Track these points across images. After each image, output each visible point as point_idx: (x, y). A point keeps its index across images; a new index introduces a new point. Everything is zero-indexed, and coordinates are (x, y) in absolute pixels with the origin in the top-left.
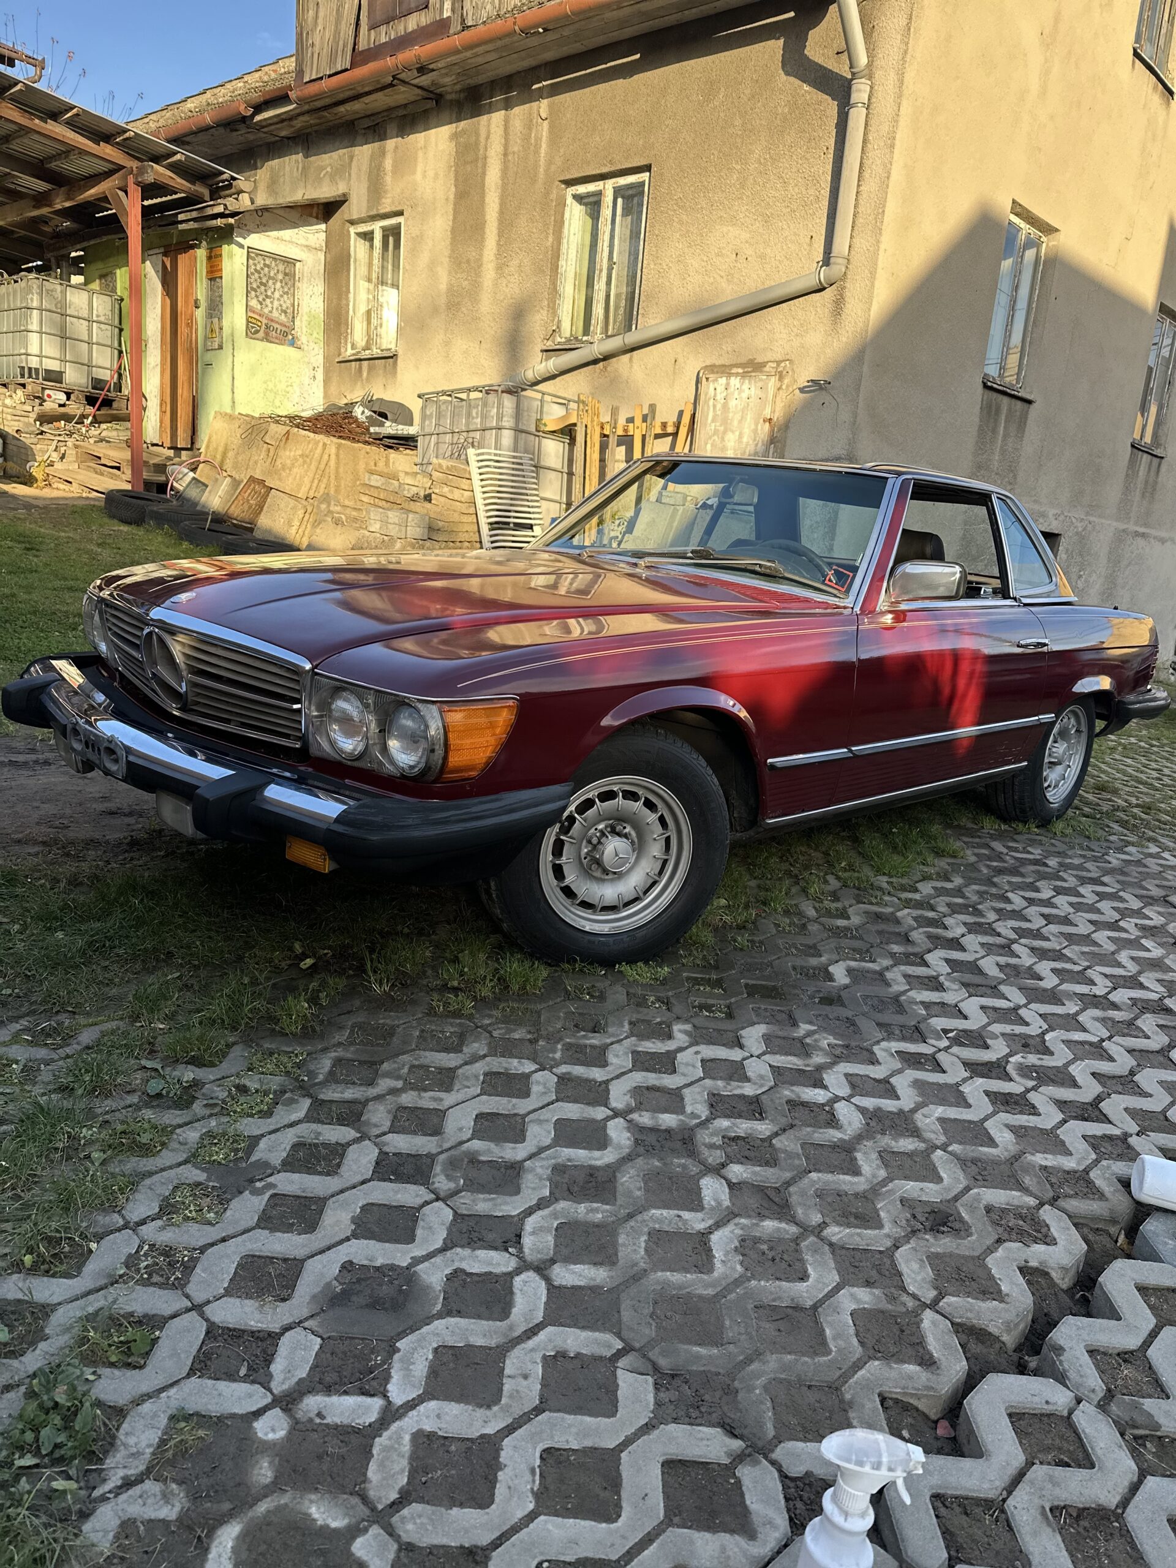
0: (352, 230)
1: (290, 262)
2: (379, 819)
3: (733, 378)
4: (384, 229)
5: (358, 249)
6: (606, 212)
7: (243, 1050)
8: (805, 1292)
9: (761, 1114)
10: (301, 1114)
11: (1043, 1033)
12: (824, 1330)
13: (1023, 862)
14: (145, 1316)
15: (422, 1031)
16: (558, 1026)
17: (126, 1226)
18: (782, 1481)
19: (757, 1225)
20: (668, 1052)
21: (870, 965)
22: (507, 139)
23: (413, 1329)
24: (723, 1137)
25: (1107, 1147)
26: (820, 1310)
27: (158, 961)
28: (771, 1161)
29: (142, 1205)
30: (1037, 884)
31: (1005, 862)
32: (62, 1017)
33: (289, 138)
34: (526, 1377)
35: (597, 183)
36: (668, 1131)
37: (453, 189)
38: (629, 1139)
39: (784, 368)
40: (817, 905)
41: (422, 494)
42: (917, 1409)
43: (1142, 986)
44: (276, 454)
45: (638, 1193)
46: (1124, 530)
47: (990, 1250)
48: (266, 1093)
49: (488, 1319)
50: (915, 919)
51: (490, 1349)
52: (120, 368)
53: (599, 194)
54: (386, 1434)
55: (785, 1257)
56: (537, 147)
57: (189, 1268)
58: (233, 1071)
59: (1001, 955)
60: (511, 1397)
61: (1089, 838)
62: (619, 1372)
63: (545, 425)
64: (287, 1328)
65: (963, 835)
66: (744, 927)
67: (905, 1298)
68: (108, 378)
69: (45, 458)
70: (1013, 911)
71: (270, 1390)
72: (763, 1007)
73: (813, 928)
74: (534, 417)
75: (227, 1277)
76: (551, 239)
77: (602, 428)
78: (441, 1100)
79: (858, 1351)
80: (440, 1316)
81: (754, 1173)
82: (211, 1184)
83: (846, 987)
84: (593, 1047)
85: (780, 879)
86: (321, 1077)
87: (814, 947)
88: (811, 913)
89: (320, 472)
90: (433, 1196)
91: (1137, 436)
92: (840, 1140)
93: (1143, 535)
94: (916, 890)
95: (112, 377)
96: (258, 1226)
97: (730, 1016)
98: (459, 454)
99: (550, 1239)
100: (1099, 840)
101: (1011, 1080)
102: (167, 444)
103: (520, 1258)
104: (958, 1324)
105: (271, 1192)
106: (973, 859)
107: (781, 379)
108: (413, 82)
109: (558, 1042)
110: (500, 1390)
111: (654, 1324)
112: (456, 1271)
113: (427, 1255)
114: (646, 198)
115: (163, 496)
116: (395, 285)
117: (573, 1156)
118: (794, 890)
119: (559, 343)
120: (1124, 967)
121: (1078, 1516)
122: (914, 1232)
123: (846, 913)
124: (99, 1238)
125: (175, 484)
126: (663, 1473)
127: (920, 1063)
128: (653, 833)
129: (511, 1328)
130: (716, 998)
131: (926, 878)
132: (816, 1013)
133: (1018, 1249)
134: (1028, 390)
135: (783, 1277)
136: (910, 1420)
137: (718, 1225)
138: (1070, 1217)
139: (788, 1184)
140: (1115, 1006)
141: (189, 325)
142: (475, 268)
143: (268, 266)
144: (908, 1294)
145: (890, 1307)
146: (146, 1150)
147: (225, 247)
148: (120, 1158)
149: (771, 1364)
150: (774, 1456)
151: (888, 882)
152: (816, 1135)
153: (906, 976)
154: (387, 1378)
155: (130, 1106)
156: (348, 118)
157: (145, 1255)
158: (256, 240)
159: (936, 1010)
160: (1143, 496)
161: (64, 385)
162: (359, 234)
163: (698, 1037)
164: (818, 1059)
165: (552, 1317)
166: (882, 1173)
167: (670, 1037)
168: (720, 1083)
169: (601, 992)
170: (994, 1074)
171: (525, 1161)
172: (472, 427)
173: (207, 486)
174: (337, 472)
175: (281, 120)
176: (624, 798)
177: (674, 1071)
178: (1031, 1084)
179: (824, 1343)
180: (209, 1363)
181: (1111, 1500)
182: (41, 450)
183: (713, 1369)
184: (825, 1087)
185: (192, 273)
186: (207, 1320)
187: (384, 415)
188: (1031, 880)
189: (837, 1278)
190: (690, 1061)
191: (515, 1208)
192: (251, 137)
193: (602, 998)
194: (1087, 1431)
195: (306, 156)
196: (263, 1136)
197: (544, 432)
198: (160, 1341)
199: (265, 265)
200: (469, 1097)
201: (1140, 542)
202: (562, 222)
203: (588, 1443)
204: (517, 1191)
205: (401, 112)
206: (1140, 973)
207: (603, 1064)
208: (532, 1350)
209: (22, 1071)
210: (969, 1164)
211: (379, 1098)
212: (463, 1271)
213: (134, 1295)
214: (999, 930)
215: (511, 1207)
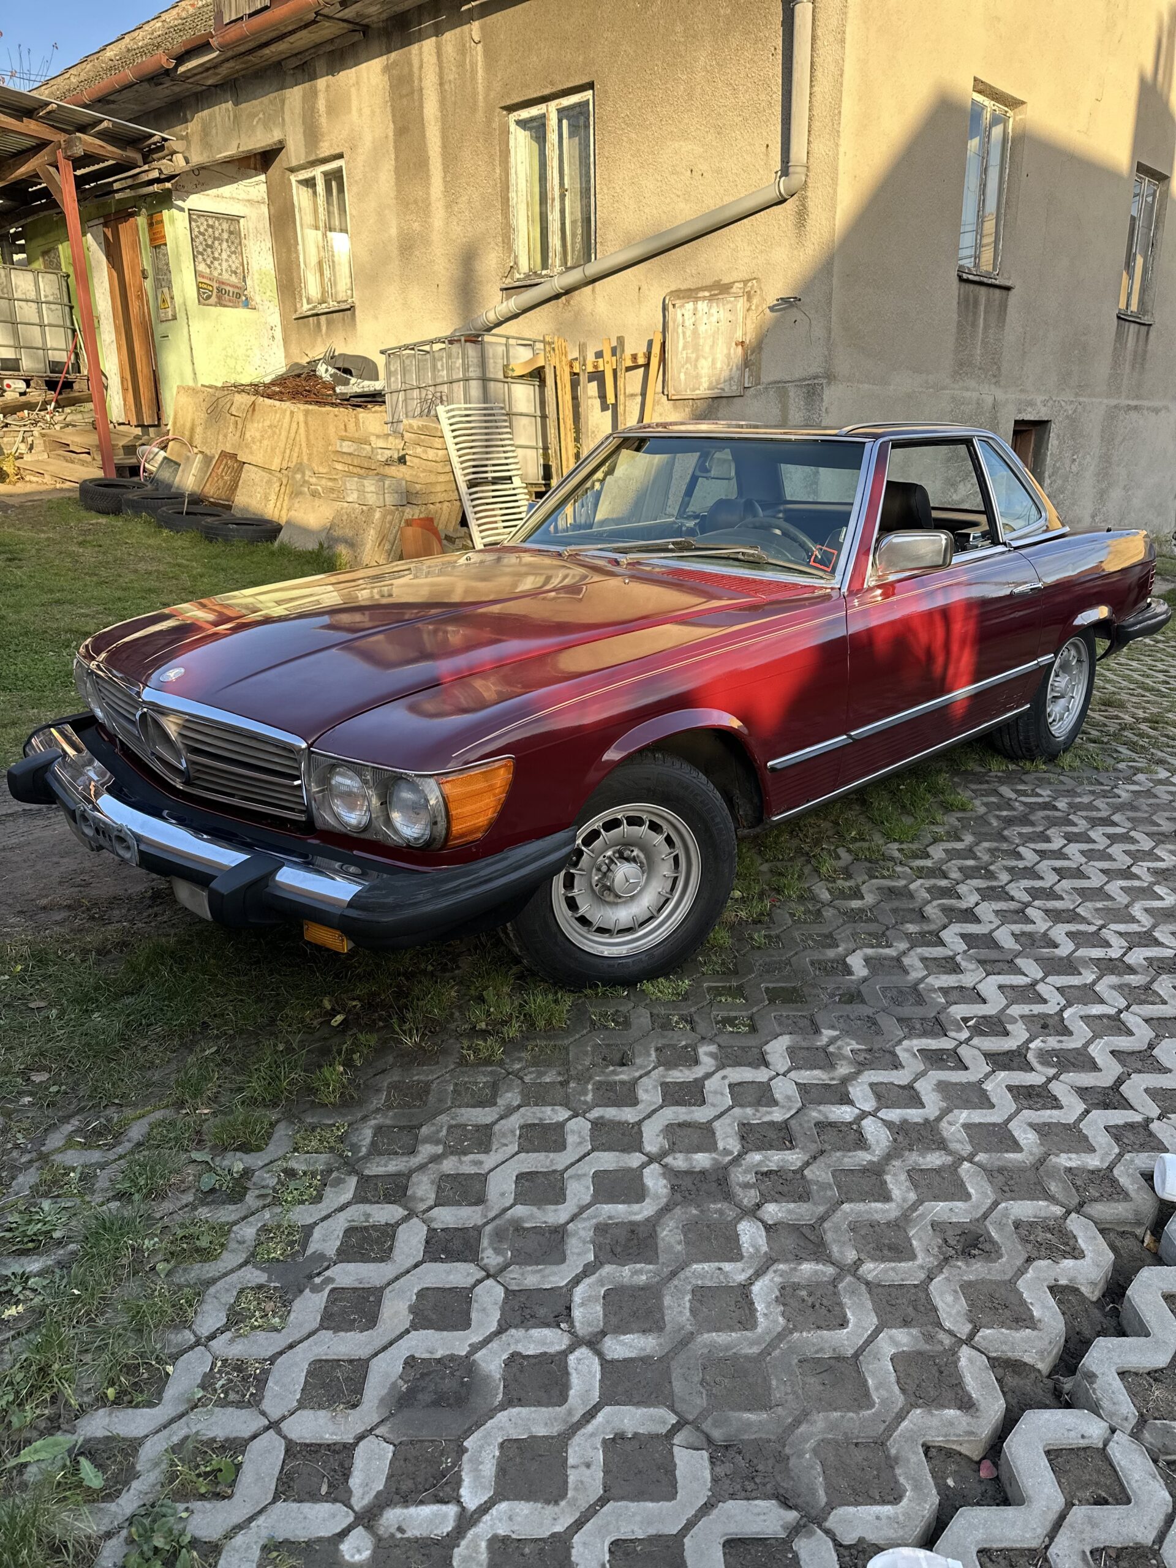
0: (293, 178)
1: (234, 219)
2: (390, 900)
3: (700, 303)
4: (325, 174)
5: (301, 197)
6: (552, 137)
7: (286, 1128)
8: (846, 1339)
9: (791, 1142)
10: (348, 1196)
11: (1062, 1011)
12: (866, 1381)
13: (1032, 808)
14: (227, 1440)
15: (456, 1084)
16: (587, 1063)
17: (197, 1343)
18: (837, 1551)
19: (795, 1269)
20: (696, 1080)
21: (887, 951)
22: (441, 67)
23: (479, 1425)
24: (756, 1173)
25: (1129, 1137)
26: (861, 1358)
27: (194, 1033)
28: (803, 1196)
29: (210, 1318)
30: (1048, 832)
31: (1014, 809)
32: (111, 1112)
33: (216, 86)
34: (588, 1466)
35: (540, 106)
36: (703, 1172)
37: (392, 126)
38: (665, 1186)
39: (752, 287)
40: (830, 885)
41: (396, 456)
42: (960, 1454)
43: (1158, 943)
44: (244, 426)
45: (679, 1248)
46: (1115, 407)
47: (1021, 1272)
48: (313, 1175)
49: (547, 1405)
50: (928, 890)
51: (553, 1438)
52: (76, 347)
53: (543, 117)
54: (463, 1543)
55: (825, 1302)
56: (474, 72)
57: (262, 1381)
58: (280, 1153)
59: (1015, 922)
60: (576, 1489)
61: (1097, 768)
62: (676, 1449)
63: (513, 370)
64: (361, 1438)
65: (971, 782)
66: (760, 921)
67: (942, 1336)
68: (65, 360)
69: (14, 451)
70: (1025, 868)
71: (351, 1507)
72: (785, 1014)
73: (828, 913)
74: (500, 363)
75: (299, 1387)
76: (498, 171)
77: (571, 367)
78: (481, 1163)
79: (900, 1400)
80: (503, 1407)
81: (789, 1211)
82: (272, 1285)
83: (865, 980)
84: (623, 1083)
85: (791, 859)
86: (364, 1150)
87: (830, 936)
88: (825, 896)
89: (291, 442)
90: (484, 1273)
91: (1122, 305)
92: (871, 1162)
93: (1136, 408)
94: (928, 856)
95: (69, 359)
96: (322, 1327)
97: (753, 1029)
98: (428, 411)
99: (598, 1309)
100: (1107, 770)
101: (1032, 1069)
102: (134, 422)
103: (572, 1334)
104: (994, 1358)
105: (331, 1286)
106: (982, 810)
107: (749, 299)
108: (337, 16)
109: (588, 1082)
110: (566, 1482)
111: (704, 1392)
112: (512, 1355)
113: (484, 1340)
114: (592, 118)
115: (135, 479)
116: (344, 230)
117: (613, 1213)
118: (807, 870)
119: (519, 280)
120: (1139, 922)
121: (1118, 1557)
122: (946, 1260)
123: (859, 891)
124: (174, 1358)
125: (147, 465)
126: (725, 1554)
127: (942, 1059)
128: (660, 853)
129: (570, 1413)
130: (737, 1009)
131: (935, 841)
132: (837, 1014)
133: (1048, 1267)
134: (1006, 275)
135: (823, 1324)
136: (953, 1467)
137: (758, 1274)
138: (1095, 1223)
139: (823, 1219)
140: (1131, 970)
141: (140, 298)
142: (424, 208)
143: (212, 227)
144: (944, 1330)
145: (928, 1347)
146: (206, 1255)
147: (165, 213)
148: (183, 1266)
149: (818, 1426)
150: (827, 1524)
151: (900, 850)
152: (846, 1160)
153: (923, 959)
154: (459, 1483)
155: (186, 1206)
156: (275, 59)
157: (219, 1372)
158: (197, 201)
159: (954, 996)
160: (1133, 367)
161: (22, 373)
162: (300, 182)
163: (726, 1060)
164: (843, 1070)
165: (608, 1398)
166: (912, 1196)
167: (696, 1062)
168: (749, 1111)
169: (625, 1017)
170: (1015, 1064)
171: (568, 1223)
172: (439, 381)
173: (179, 465)
174: (308, 439)
175: (206, 68)
176: (629, 824)
177: (703, 1102)
178: (1052, 1071)
179: (867, 1394)
180: (291, 1484)
181: (1147, 1537)
182: (8, 443)
183: (764, 1436)
184: (850, 1102)
185: (135, 245)
186: (285, 1437)
187: (347, 371)
188: (1040, 829)
189: (875, 1320)
190: (717, 1087)
191: (563, 1279)
192: (177, 89)
193: (626, 1024)
194: (1122, 1463)
195: (236, 103)
196: (316, 1224)
197: (512, 378)
198: (244, 1466)
199: (208, 226)
200: (507, 1156)
201: (1134, 415)
202: (509, 151)
203: (652, 1531)
204: (563, 1260)
205: (329, 48)
206: (1154, 926)
207: (634, 1102)
208: (592, 1435)
209: (80, 1180)
210: (996, 1174)
211: (422, 1167)
212: (519, 1354)
213: (214, 1419)
214: (1012, 893)
215: (557, 1277)
